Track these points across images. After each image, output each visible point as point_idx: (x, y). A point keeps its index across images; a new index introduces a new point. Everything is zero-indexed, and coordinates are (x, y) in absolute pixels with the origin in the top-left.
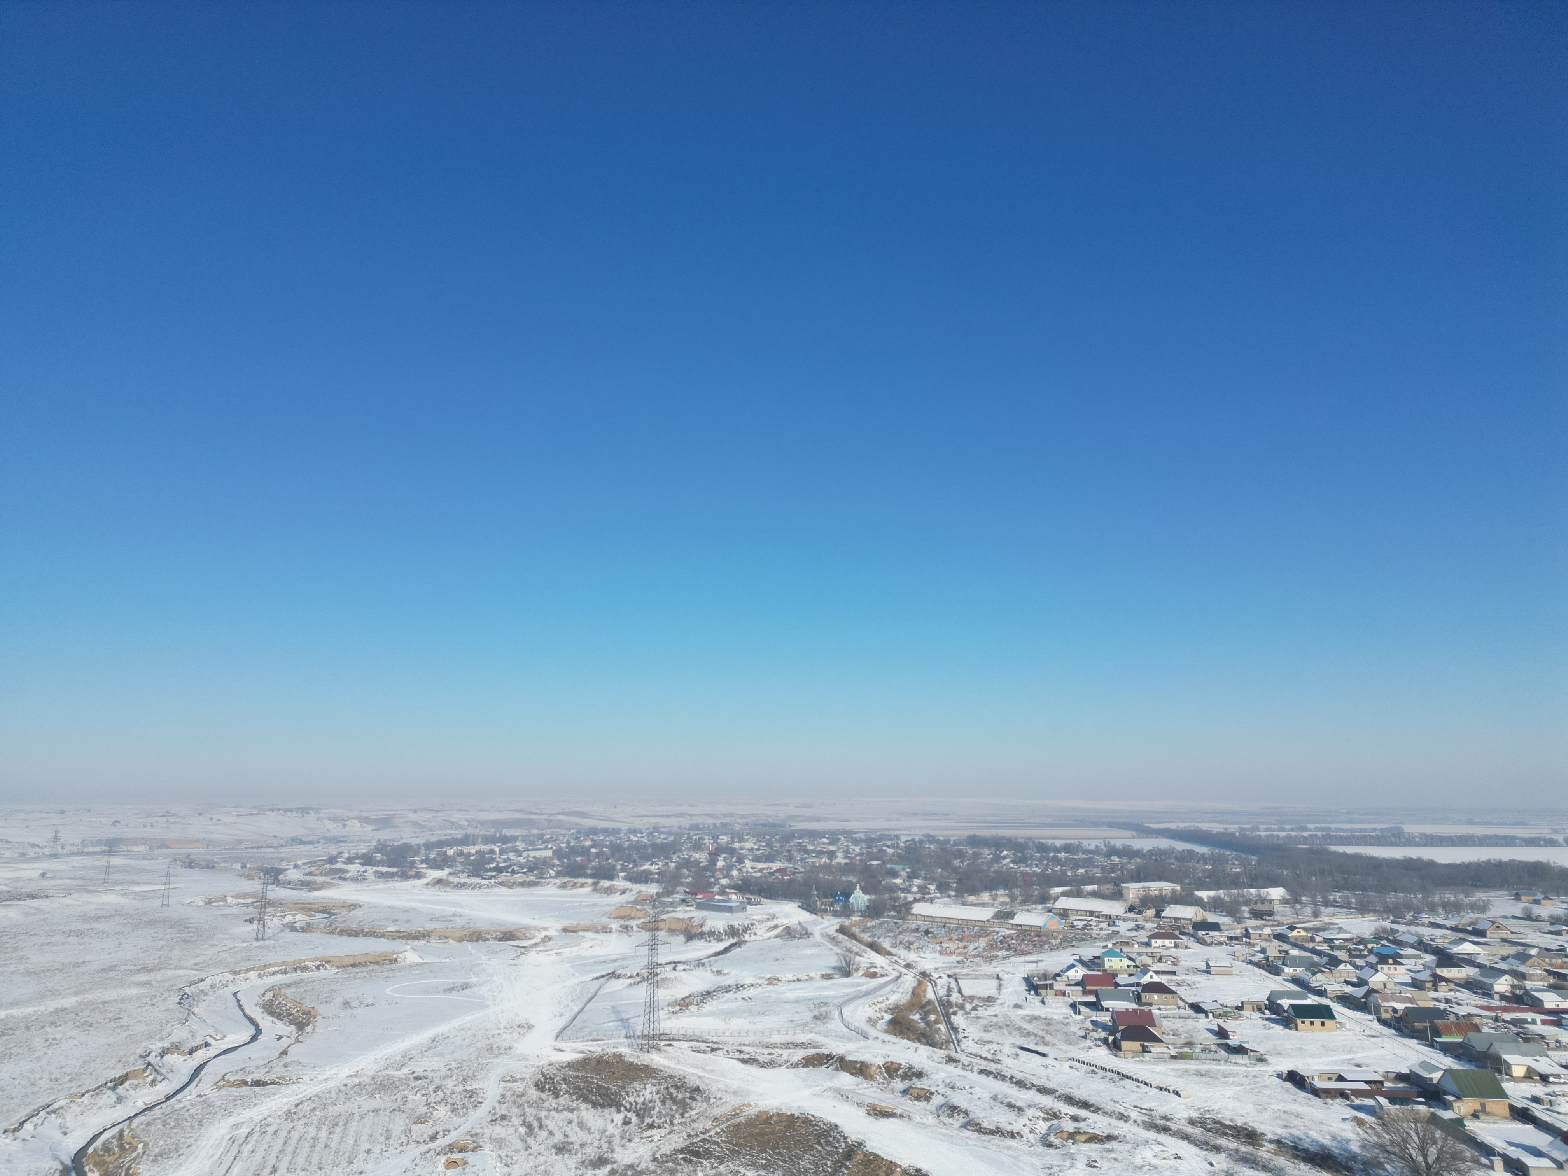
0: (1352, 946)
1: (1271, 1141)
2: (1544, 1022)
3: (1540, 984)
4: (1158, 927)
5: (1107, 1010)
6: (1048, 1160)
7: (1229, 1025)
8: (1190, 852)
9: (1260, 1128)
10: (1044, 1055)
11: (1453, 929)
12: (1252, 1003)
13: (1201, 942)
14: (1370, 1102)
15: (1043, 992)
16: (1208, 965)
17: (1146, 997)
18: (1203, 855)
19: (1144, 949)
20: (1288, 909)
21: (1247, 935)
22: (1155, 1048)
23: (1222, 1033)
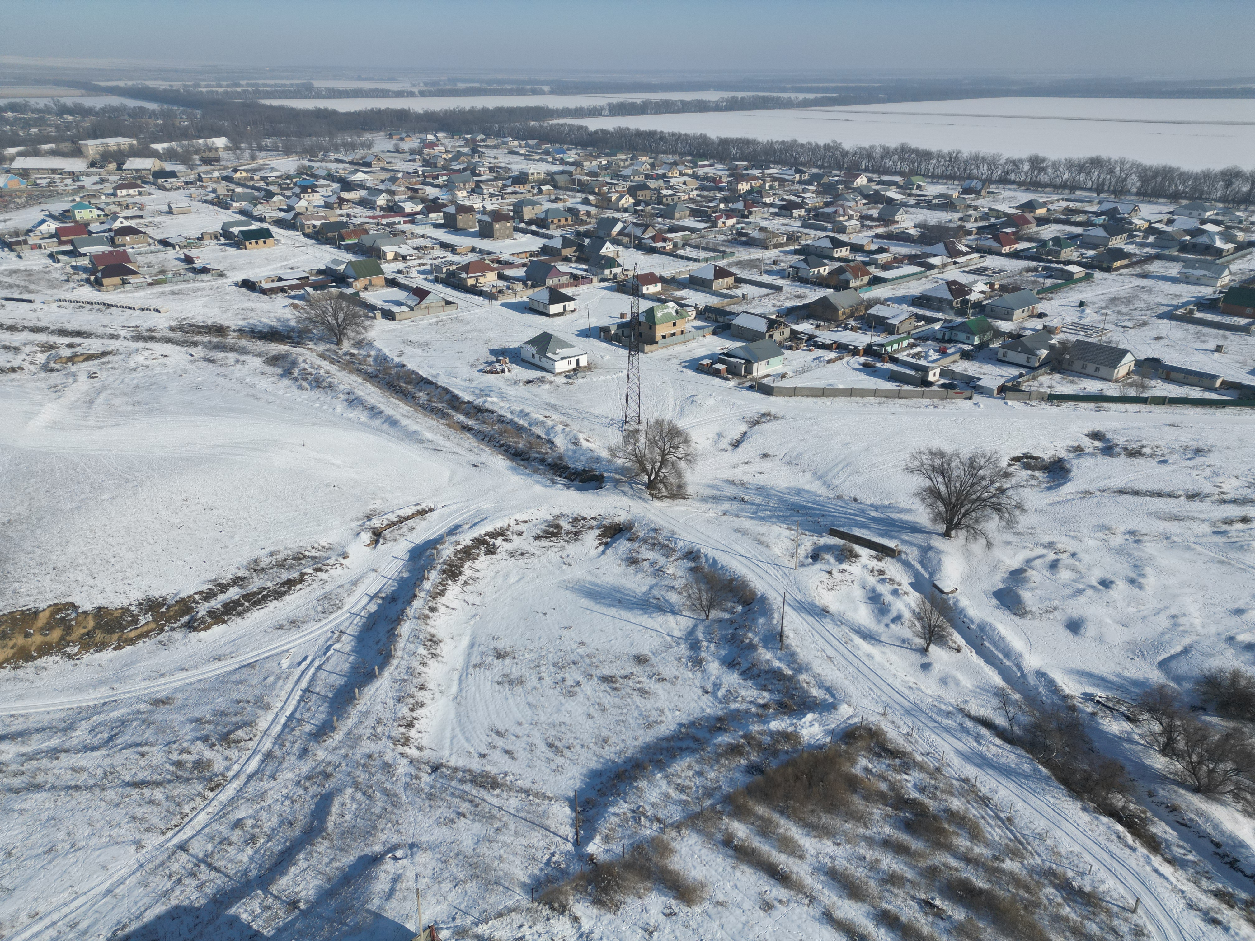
0: (282, 181)
1: (234, 331)
2: (405, 222)
3: (403, 197)
4: (122, 179)
5: (85, 255)
6: (52, 382)
7: (193, 253)
8: (141, 109)
9: (226, 323)
10: (30, 301)
11: (351, 163)
12: (210, 233)
13: (163, 188)
14: (302, 292)
15: (18, 248)
16: (170, 207)
17: (119, 240)
18: (153, 111)
19: (113, 199)
20: (230, 155)
21: (200, 179)
22: (134, 280)
23: (188, 260)
